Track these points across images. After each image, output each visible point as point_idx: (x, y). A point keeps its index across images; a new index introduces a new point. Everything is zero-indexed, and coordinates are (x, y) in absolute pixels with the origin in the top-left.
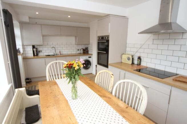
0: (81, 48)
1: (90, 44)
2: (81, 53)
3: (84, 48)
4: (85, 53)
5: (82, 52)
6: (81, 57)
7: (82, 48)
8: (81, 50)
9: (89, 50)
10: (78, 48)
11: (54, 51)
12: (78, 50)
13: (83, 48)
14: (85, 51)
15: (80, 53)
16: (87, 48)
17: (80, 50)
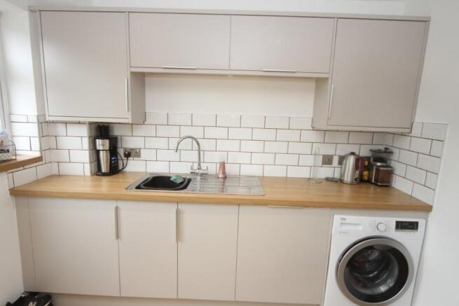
0: (343, 150)
1: (416, 131)
2: (341, 181)
3: (364, 152)
4: (369, 181)
5: (348, 178)
6: (337, 218)
7: (353, 154)
8: (342, 160)
9: (398, 168)
10: (328, 150)
11: (194, 156)
12: (327, 160)
13: (355, 149)
14: (369, 168)
15: (337, 176)
16: (388, 151)
17: (336, 161)
